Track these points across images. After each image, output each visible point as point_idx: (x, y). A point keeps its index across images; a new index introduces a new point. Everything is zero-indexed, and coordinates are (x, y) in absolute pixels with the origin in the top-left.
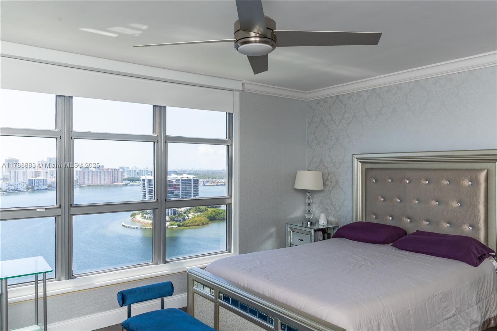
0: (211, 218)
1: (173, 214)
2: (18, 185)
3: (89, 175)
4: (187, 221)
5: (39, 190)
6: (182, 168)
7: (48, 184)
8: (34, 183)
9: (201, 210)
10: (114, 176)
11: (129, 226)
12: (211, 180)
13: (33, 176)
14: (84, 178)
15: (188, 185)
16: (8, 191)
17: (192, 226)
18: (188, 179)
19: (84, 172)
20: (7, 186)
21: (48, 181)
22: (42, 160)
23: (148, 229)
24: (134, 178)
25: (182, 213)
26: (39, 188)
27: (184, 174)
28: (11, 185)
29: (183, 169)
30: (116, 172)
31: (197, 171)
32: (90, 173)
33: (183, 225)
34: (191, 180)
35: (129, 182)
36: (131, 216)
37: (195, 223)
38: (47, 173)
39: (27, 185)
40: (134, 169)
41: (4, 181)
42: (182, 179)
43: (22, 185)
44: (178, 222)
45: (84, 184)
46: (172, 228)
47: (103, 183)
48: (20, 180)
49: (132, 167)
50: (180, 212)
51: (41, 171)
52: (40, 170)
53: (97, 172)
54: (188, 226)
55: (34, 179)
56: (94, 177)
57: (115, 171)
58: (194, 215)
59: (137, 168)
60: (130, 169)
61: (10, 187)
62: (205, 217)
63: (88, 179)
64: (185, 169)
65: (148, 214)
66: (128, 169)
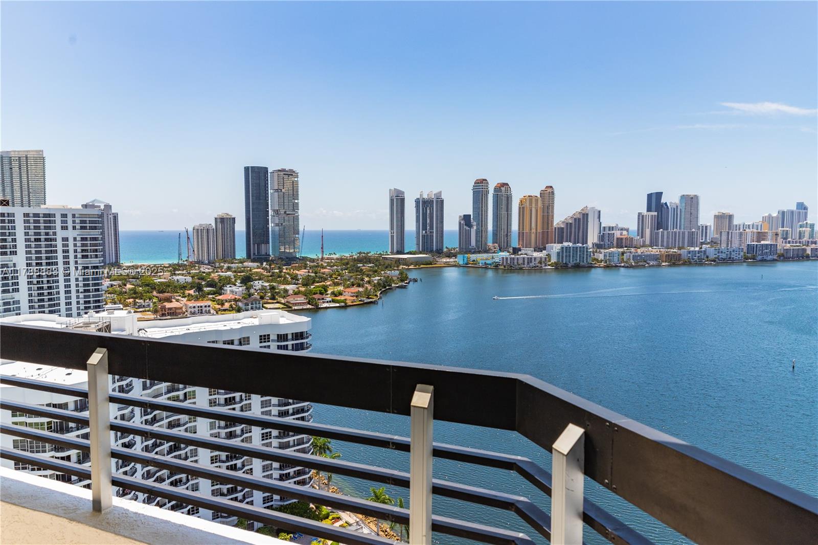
2: (732, 253)
5: (763, 261)
7: (778, 252)
8: (756, 251)
13: (755, 239)
16: (717, 260)
20: (717, 253)
21: (779, 248)
22: (770, 215)
26: (763, 258)
28: (722, 252)
38: (777, 234)
39: (744, 253)
41: (712, 247)
43: (738, 253)
48: (735, 244)
52: (766, 231)
55: (757, 243)
61: (720, 254)
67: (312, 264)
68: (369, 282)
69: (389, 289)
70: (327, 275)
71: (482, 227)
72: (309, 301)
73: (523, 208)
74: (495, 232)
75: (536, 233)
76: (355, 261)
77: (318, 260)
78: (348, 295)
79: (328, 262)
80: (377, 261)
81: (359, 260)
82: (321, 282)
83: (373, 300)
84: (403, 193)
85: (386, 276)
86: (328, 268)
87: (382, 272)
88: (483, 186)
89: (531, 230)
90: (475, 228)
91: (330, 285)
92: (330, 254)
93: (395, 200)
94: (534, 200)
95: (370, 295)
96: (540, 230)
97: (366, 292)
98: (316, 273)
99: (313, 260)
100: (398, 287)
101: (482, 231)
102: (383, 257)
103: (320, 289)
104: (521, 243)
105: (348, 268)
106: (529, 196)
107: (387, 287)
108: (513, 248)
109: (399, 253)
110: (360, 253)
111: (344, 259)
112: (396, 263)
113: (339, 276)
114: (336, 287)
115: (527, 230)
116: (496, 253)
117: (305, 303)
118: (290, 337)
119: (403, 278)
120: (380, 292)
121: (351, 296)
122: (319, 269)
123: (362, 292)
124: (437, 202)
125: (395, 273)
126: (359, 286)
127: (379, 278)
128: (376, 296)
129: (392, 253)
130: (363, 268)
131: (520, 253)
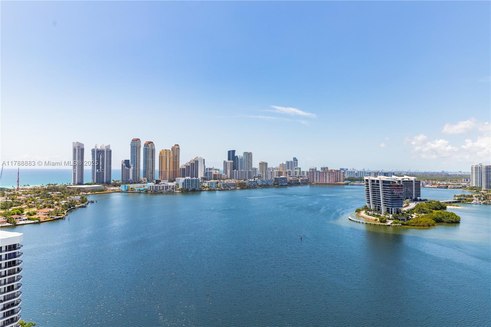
0: (437, 220)
1: (396, 213)
2: (268, 182)
3: (317, 175)
4: (411, 221)
5: (282, 186)
6: (397, 170)
7: (288, 181)
8: (279, 181)
9: (425, 211)
10: (336, 176)
11: (355, 220)
12: (431, 182)
13: (278, 175)
14: (313, 178)
15: (409, 187)
16: (262, 186)
17: (417, 226)
18: (409, 180)
19: (313, 172)
20: (262, 182)
21: (288, 179)
22: (283, 163)
23: (373, 224)
24: (354, 178)
25: (405, 212)
26: (282, 184)
27: (405, 176)
28: (264, 182)
29: (398, 171)
30: (339, 173)
31: (413, 173)
32: (318, 173)
33: (407, 225)
34: (412, 181)
35: (349, 182)
36: (356, 211)
37: (420, 223)
38: (286, 173)
39: (274, 182)
40: (352, 170)
41: (259, 179)
42: (403, 180)
43: (271, 182)
44: (401, 220)
45: (313, 182)
46: (396, 226)
47: (328, 182)
48: (269, 178)
50: (403, 211)
52: (282, 171)
53: (323, 172)
54: (413, 226)
55: (278, 177)
56: (321, 177)
57: (337, 172)
58: (418, 216)
59: (355, 170)
60: (349, 170)
62: (430, 218)
63: (317, 178)
64: (401, 171)
65: (372, 211)
66: (347, 171)
67: (9, 193)
68: (58, 205)
69: (73, 208)
70: (23, 201)
71: (136, 167)
72: (8, 220)
73: (162, 157)
74: (145, 171)
75: (170, 171)
76: (45, 190)
77: (14, 190)
78: (41, 215)
79: (23, 191)
80: (63, 190)
81: (49, 190)
82: (18, 206)
83: (61, 217)
84: (83, 145)
85: (71, 200)
86: (23, 195)
87: (68, 197)
88: (137, 143)
89: (166, 170)
90: (132, 168)
91: (25, 208)
92: (25, 185)
93: (77, 150)
94: (168, 152)
95: (59, 213)
96: (171, 170)
97: (56, 211)
98: (13, 199)
99: (10, 191)
100: (80, 207)
101: (136, 170)
102: (67, 187)
103: (17, 211)
104: (160, 177)
105: (40, 195)
106: (165, 150)
107: (72, 208)
108: (156, 180)
109: (79, 184)
110: (49, 185)
111: (37, 189)
112: (77, 191)
113: (33, 201)
114: (30, 209)
115: (164, 170)
116: (145, 183)
117: (4, 222)
118: (4, 249)
119: (83, 201)
120: (66, 211)
121: (43, 215)
122: (15, 196)
123: (53, 211)
124: (107, 151)
125: (77, 198)
126: (50, 207)
127: (66, 201)
128: (64, 213)
129: (74, 184)
130: (52, 195)
131: (160, 183)
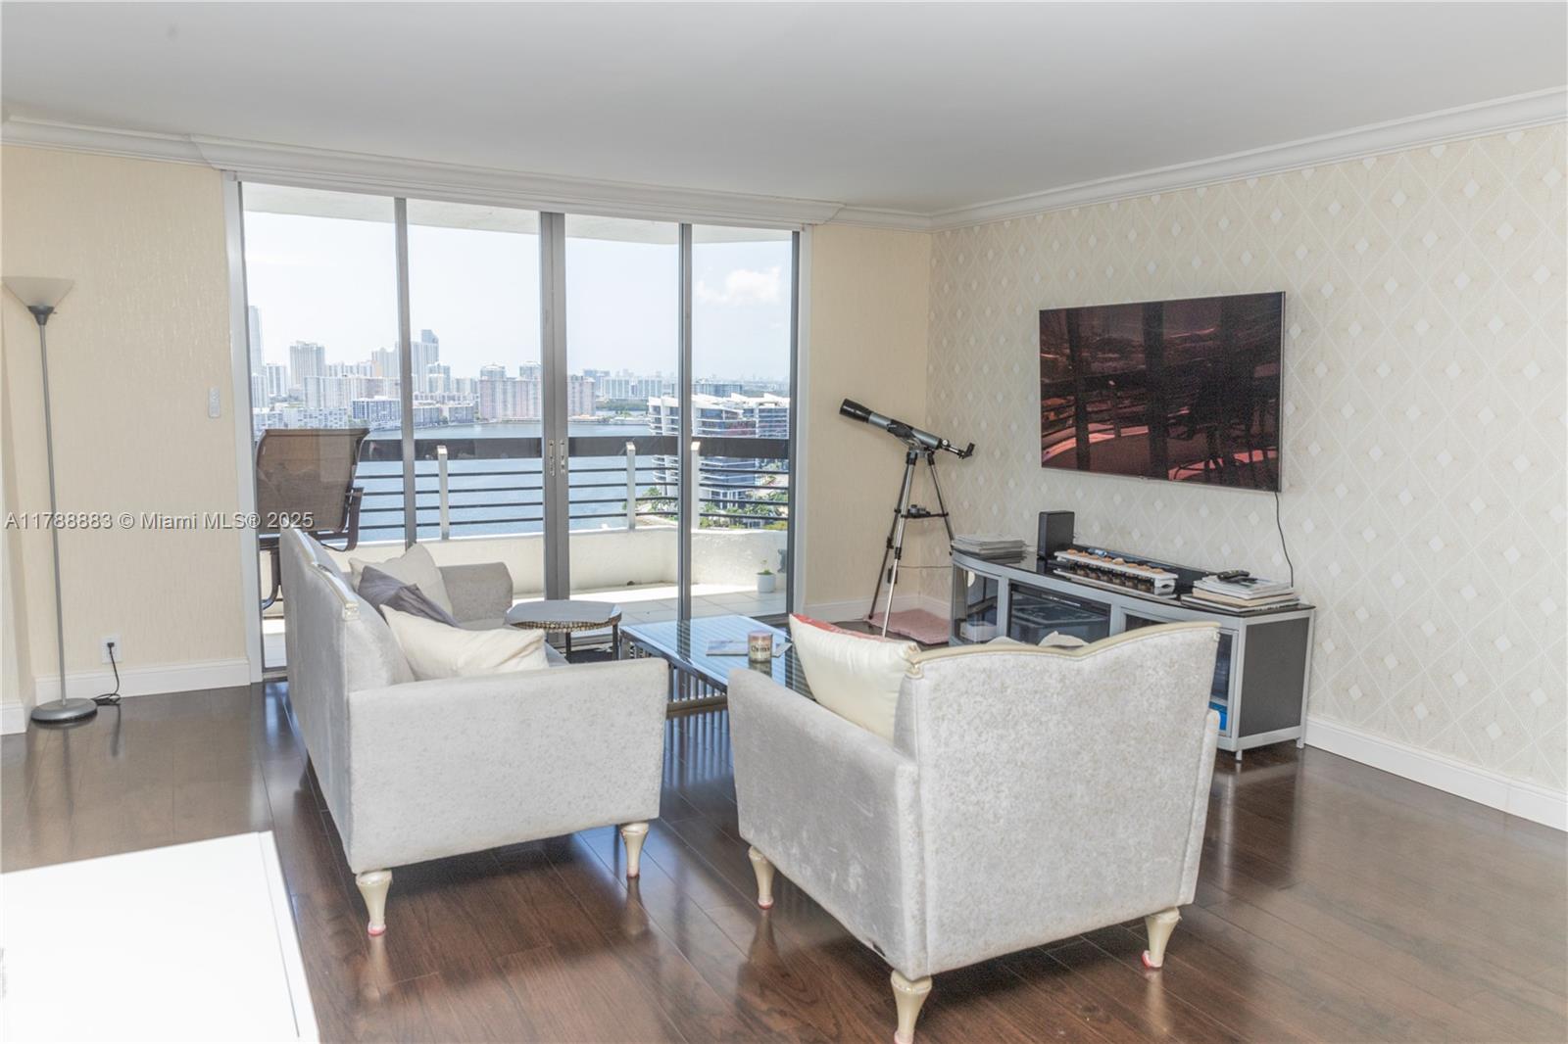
1: (737, 504)
2: (328, 417)
3: (505, 392)
5: (381, 430)
6: (754, 377)
8: (368, 413)
13: (363, 391)
14: (493, 401)
15: (776, 426)
18: (777, 407)
19: (493, 383)
20: (300, 418)
22: (383, 349)
24: (624, 403)
26: (380, 425)
27: (765, 395)
28: (311, 417)
29: (757, 379)
30: (577, 385)
32: (509, 387)
34: (782, 410)
35: (613, 413)
38: (397, 384)
39: (349, 416)
40: (622, 377)
41: (292, 406)
42: (761, 407)
43: (338, 416)
45: (494, 417)
48: (332, 403)
49: (618, 372)
51: (381, 381)
52: (381, 378)
53: (527, 383)
55: (367, 399)
56: (518, 399)
57: (574, 384)
59: (631, 375)
60: (613, 376)
61: (308, 420)
63: (505, 402)
66: (607, 378)
